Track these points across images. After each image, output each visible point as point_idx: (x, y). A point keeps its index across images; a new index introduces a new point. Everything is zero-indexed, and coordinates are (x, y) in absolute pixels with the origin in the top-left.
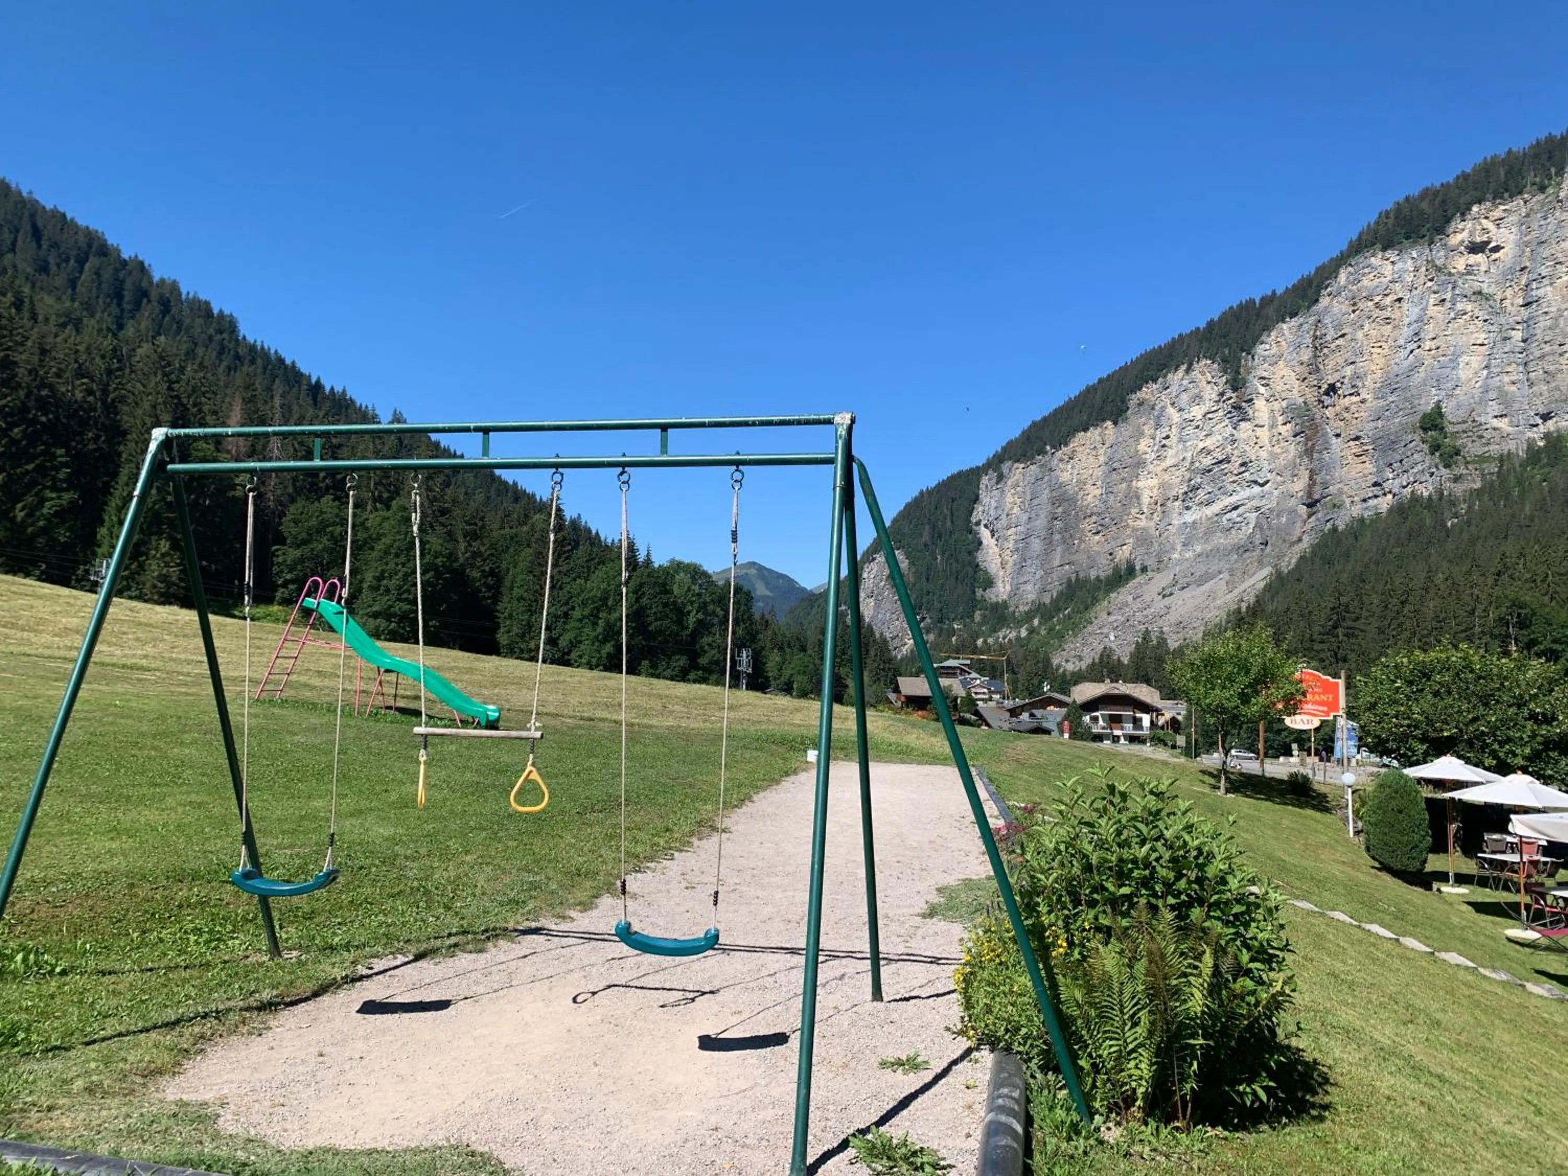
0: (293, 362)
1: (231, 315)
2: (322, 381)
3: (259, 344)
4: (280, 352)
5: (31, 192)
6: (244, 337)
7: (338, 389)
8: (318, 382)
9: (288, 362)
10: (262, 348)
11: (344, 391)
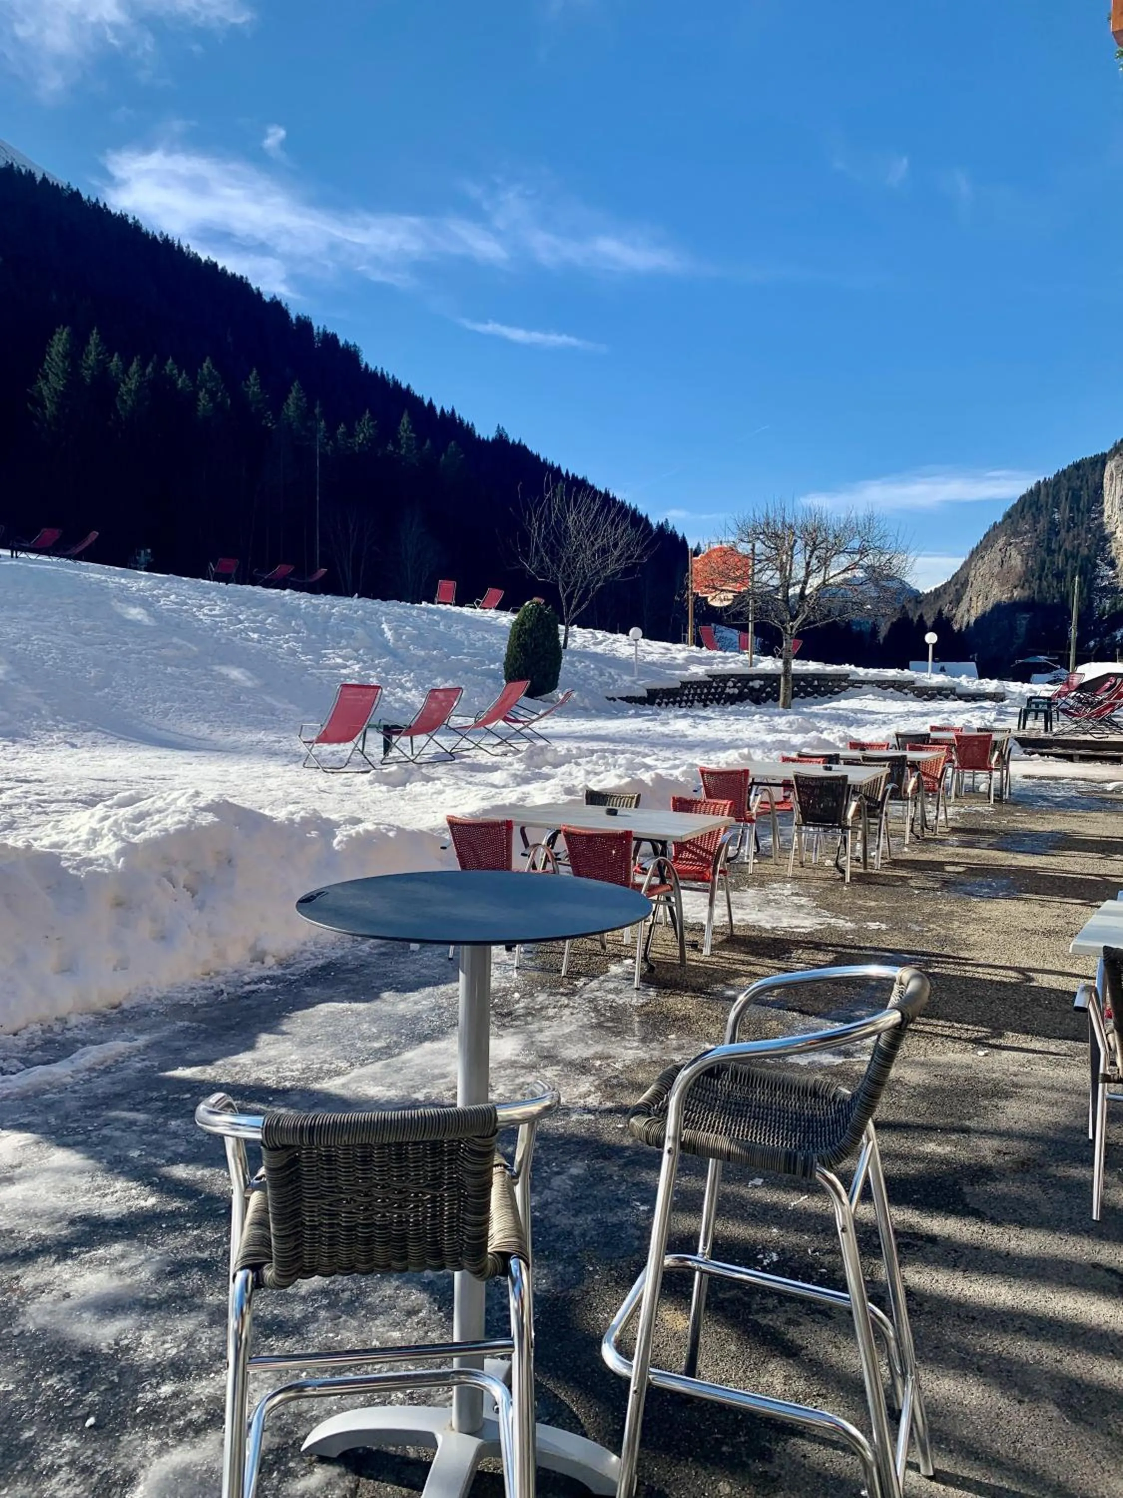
0: (409, 387)
1: (355, 346)
2: (434, 402)
3: (379, 370)
4: (397, 377)
5: (188, 247)
6: (367, 366)
7: (448, 409)
8: (430, 403)
9: (404, 386)
10: (382, 375)
11: (453, 411)
